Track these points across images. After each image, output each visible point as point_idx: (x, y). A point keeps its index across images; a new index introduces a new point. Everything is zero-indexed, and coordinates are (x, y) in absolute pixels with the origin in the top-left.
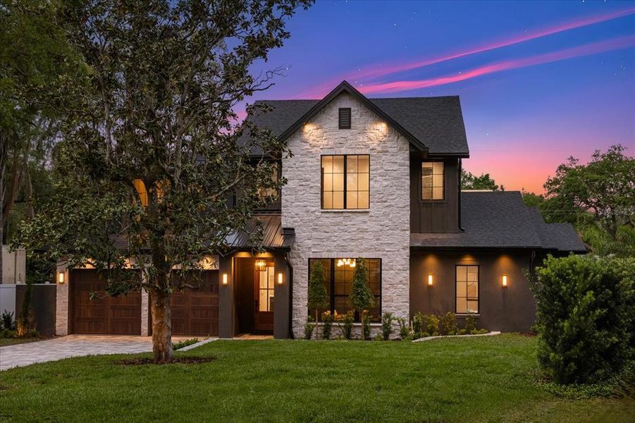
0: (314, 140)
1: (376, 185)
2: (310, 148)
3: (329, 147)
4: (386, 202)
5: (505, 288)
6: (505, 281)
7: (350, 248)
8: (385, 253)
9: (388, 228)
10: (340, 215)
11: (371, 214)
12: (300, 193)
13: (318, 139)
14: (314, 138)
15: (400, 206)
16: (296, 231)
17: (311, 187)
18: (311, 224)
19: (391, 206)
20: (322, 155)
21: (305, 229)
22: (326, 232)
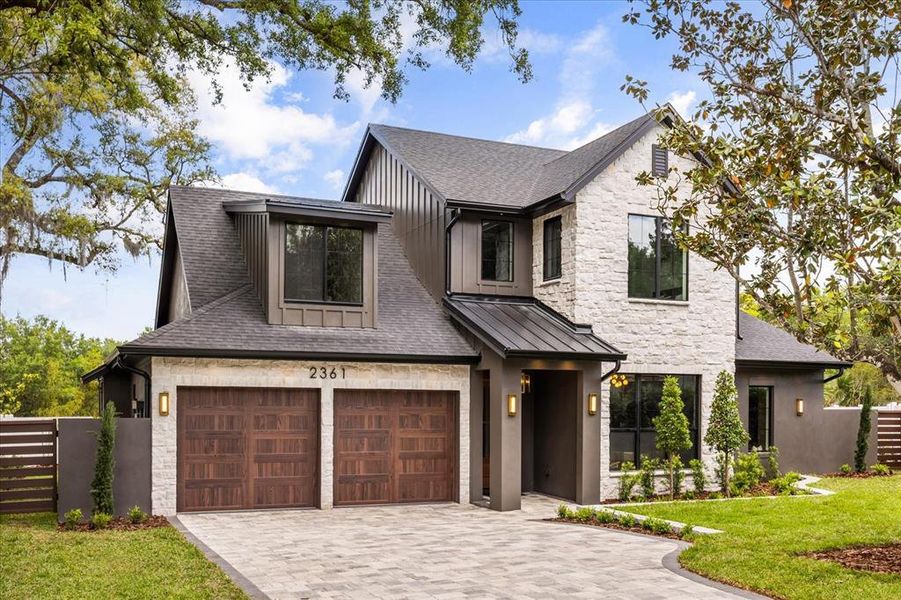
0: (620, 189)
1: (697, 267)
2: (614, 200)
3: (639, 202)
4: (708, 292)
5: (799, 416)
7: (665, 358)
8: (707, 366)
9: (711, 330)
10: (653, 307)
11: (691, 308)
12: (601, 270)
13: (625, 189)
14: (620, 186)
15: (725, 299)
16: (594, 329)
17: (617, 262)
18: (615, 320)
19: (715, 298)
20: (629, 214)
21: (607, 327)
22: (635, 333)
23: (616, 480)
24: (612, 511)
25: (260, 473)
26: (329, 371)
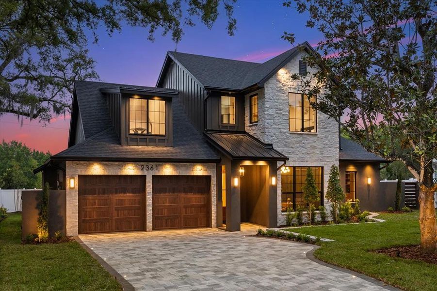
0: (285, 81)
1: (321, 117)
2: (281, 86)
3: (294, 87)
4: (326, 128)
5: (369, 185)
6: (369, 181)
7: (306, 159)
8: (326, 163)
9: (327, 146)
10: (300, 136)
11: (319, 136)
12: (277, 119)
13: (287, 81)
14: (285, 79)
15: (334, 131)
16: (273, 146)
17: (284, 115)
18: (283, 142)
19: (329, 131)
20: (289, 92)
21: (279, 145)
22: (293, 148)
23: (285, 216)
24: (283, 231)
25: (118, 215)
26: (150, 167)
